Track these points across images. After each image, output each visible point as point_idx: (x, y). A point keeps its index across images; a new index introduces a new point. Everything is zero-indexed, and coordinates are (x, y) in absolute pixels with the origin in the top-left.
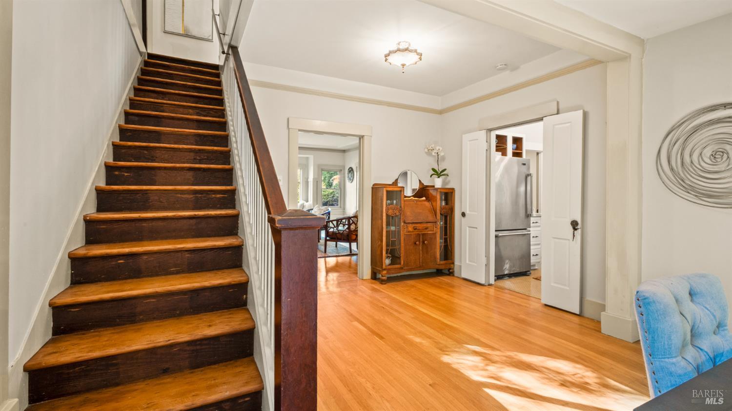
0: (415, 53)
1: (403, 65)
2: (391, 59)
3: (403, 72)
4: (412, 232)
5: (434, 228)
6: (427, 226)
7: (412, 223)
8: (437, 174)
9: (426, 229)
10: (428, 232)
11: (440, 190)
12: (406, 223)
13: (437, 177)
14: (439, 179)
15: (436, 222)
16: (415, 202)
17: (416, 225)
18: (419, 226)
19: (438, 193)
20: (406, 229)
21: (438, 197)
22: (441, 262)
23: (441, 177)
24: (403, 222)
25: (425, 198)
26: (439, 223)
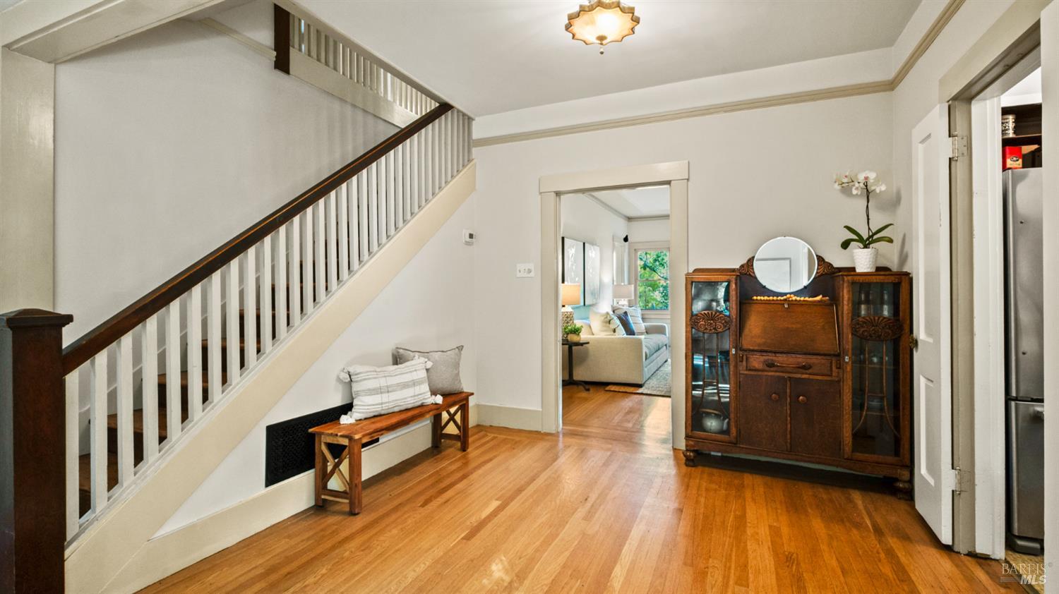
0: (618, 8)
1: (601, 38)
2: (578, 27)
3: (602, 53)
4: (763, 371)
5: (834, 368)
6: (809, 361)
7: (761, 351)
8: (860, 239)
9: (804, 367)
10: (811, 377)
11: (850, 278)
12: (745, 350)
13: (862, 246)
14: (866, 250)
15: (838, 355)
16: (786, 306)
17: (770, 357)
18: (781, 359)
19: (845, 285)
20: (744, 363)
21: (846, 295)
22: (859, 456)
23: (871, 246)
24: (736, 348)
25: (827, 298)
26: (847, 359)
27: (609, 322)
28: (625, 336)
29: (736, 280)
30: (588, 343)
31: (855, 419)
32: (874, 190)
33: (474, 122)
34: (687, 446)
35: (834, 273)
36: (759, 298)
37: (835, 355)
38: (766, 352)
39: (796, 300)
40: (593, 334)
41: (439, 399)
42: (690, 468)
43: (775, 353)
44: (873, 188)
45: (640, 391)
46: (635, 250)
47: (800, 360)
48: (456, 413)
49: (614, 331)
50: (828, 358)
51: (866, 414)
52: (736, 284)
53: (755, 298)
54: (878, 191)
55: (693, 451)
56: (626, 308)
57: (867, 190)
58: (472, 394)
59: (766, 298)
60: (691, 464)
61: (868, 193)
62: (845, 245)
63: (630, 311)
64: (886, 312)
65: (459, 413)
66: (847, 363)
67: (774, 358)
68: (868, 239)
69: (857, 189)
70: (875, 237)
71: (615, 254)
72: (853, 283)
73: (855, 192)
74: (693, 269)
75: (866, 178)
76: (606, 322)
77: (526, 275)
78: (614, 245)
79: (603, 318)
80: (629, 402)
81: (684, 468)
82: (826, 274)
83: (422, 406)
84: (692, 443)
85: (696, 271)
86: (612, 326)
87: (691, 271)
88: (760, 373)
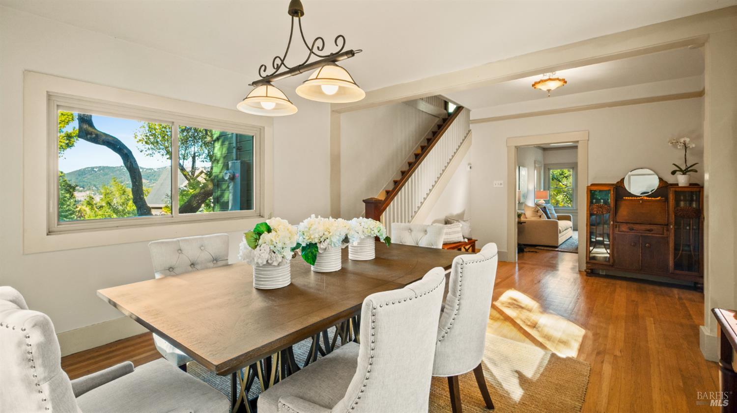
1: (549, 90)
4: (628, 232)
5: (665, 231)
6: (652, 228)
7: (627, 223)
8: (681, 170)
9: (648, 230)
10: (653, 235)
11: (674, 189)
12: (618, 222)
13: (682, 173)
14: (683, 176)
15: (667, 225)
16: (641, 202)
17: (632, 226)
18: (636, 227)
19: (671, 192)
20: (618, 229)
21: (671, 197)
22: (678, 272)
23: (687, 173)
24: (613, 221)
25: (664, 198)
26: (671, 227)
27: (537, 211)
28: (547, 219)
29: (614, 189)
30: (525, 222)
31: (675, 255)
32: (689, 147)
33: (471, 112)
34: (587, 267)
35: (668, 186)
36: (626, 198)
37: (665, 225)
38: (629, 223)
39: (647, 199)
40: (526, 218)
41: (466, 240)
42: (588, 277)
43: (634, 223)
44: (688, 145)
45: (557, 249)
46: (548, 169)
47: (647, 227)
48: (469, 248)
49: (540, 217)
50: (662, 226)
51: (681, 253)
52: (614, 191)
53: (624, 198)
54: (691, 147)
55: (590, 269)
56: (544, 205)
57: (685, 146)
58: (477, 240)
59: (631, 198)
60: (589, 275)
61: (685, 147)
62: (674, 173)
63: (548, 206)
64: (694, 205)
65: (471, 248)
66: (672, 229)
67: (633, 226)
68: (685, 170)
69: (680, 146)
70: (689, 169)
71: (536, 171)
72: (676, 191)
73: (679, 147)
74: (591, 183)
75: (684, 141)
76: (535, 212)
77: (499, 186)
78: (535, 166)
79: (533, 209)
80: (551, 254)
81: (585, 277)
82: (664, 187)
83: (460, 242)
84: (589, 265)
85: (592, 185)
86: (539, 214)
87: (589, 185)
88: (626, 233)
